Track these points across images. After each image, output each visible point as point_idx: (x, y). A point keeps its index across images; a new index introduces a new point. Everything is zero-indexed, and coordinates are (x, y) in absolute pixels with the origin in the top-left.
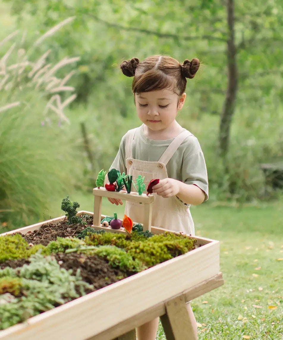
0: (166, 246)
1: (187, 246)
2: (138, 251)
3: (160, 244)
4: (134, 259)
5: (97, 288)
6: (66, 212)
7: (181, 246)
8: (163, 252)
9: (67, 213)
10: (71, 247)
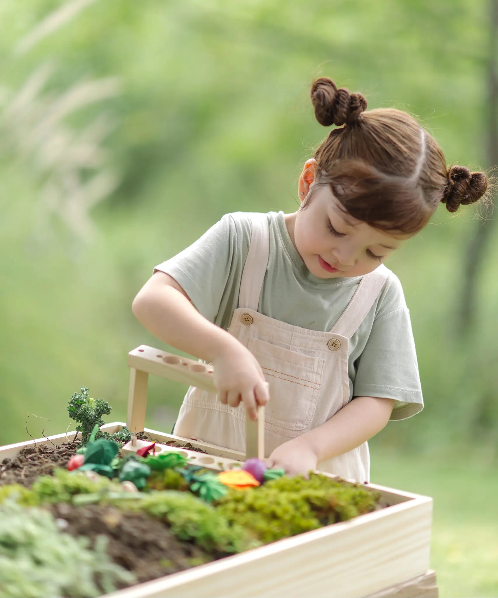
0: (308, 500)
1: (356, 504)
2: (241, 507)
3: (295, 496)
4: (231, 523)
5: (142, 580)
6: (77, 422)
7: (342, 503)
8: (298, 514)
9: (80, 424)
10: (87, 492)
